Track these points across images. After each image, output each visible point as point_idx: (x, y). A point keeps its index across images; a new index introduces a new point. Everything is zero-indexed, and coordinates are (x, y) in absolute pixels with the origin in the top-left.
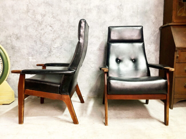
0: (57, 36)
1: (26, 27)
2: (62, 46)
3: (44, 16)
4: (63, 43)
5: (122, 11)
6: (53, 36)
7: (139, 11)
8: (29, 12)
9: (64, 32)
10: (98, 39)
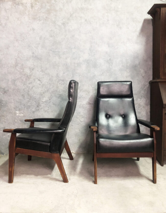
0: (46, 90)
1: (14, 81)
2: (51, 100)
3: (32, 70)
4: (52, 97)
5: (111, 65)
6: (42, 90)
7: (128, 65)
8: (17, 65)
9: (53, 86)
10: (87, 93)
